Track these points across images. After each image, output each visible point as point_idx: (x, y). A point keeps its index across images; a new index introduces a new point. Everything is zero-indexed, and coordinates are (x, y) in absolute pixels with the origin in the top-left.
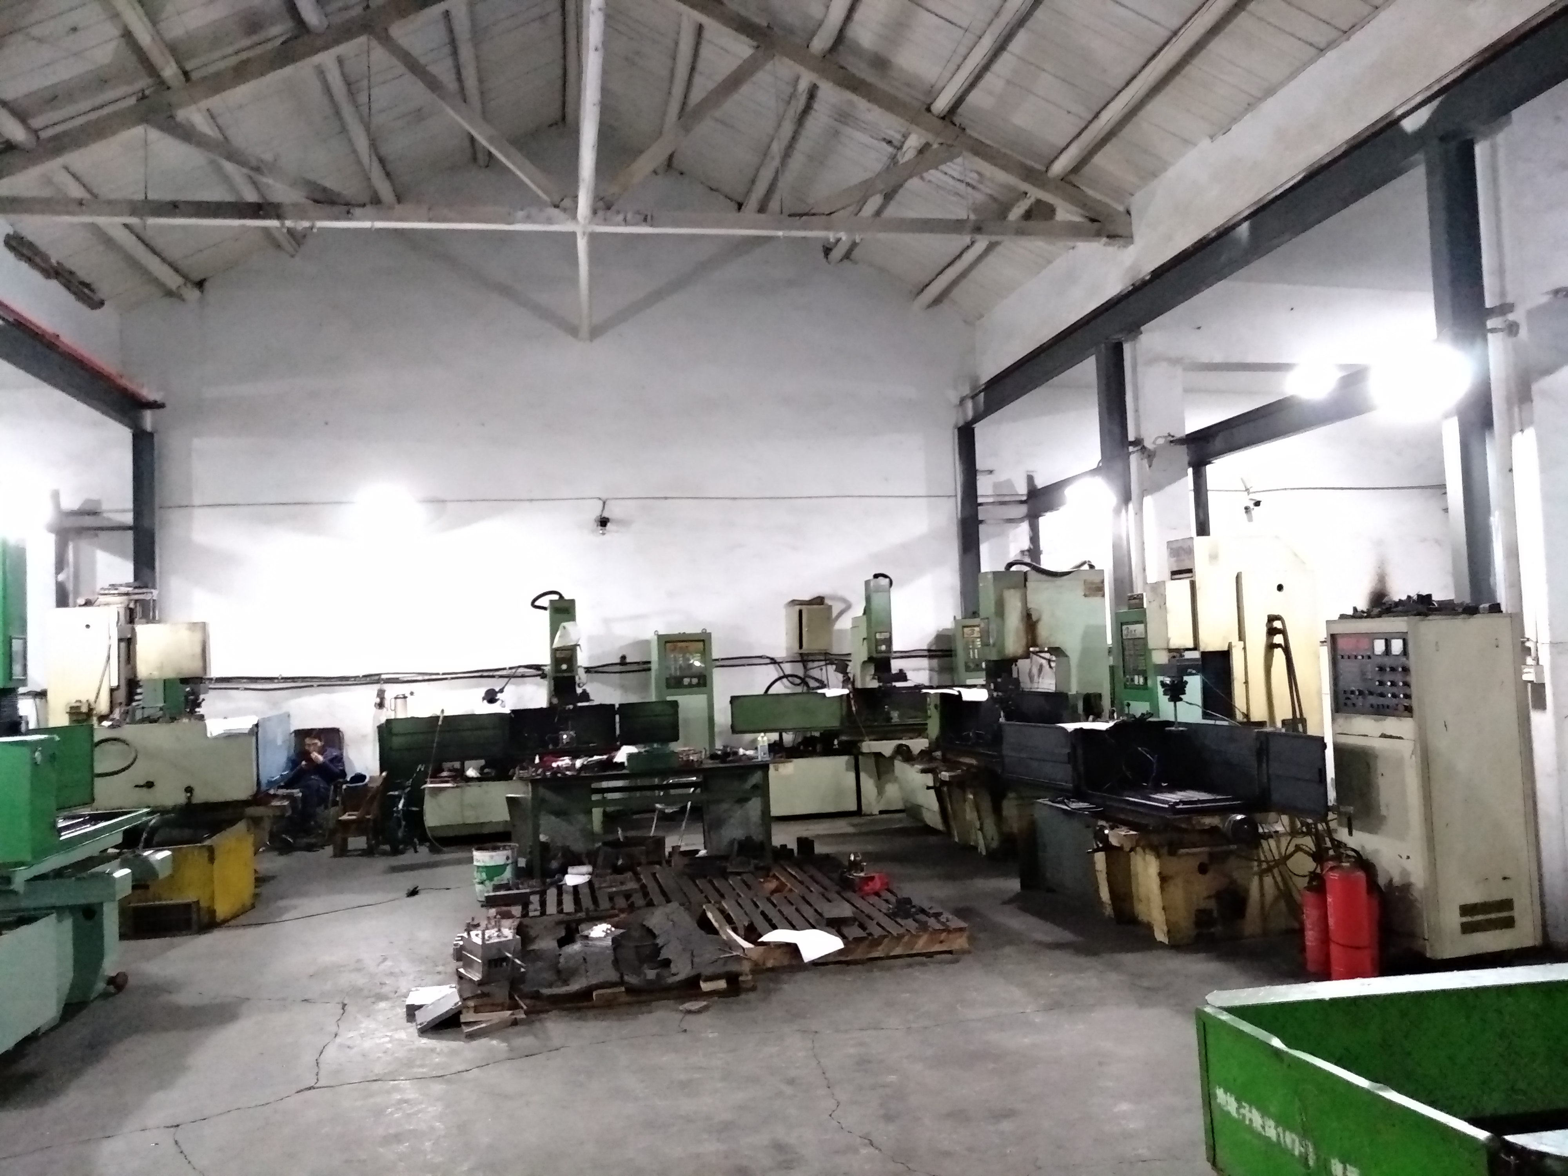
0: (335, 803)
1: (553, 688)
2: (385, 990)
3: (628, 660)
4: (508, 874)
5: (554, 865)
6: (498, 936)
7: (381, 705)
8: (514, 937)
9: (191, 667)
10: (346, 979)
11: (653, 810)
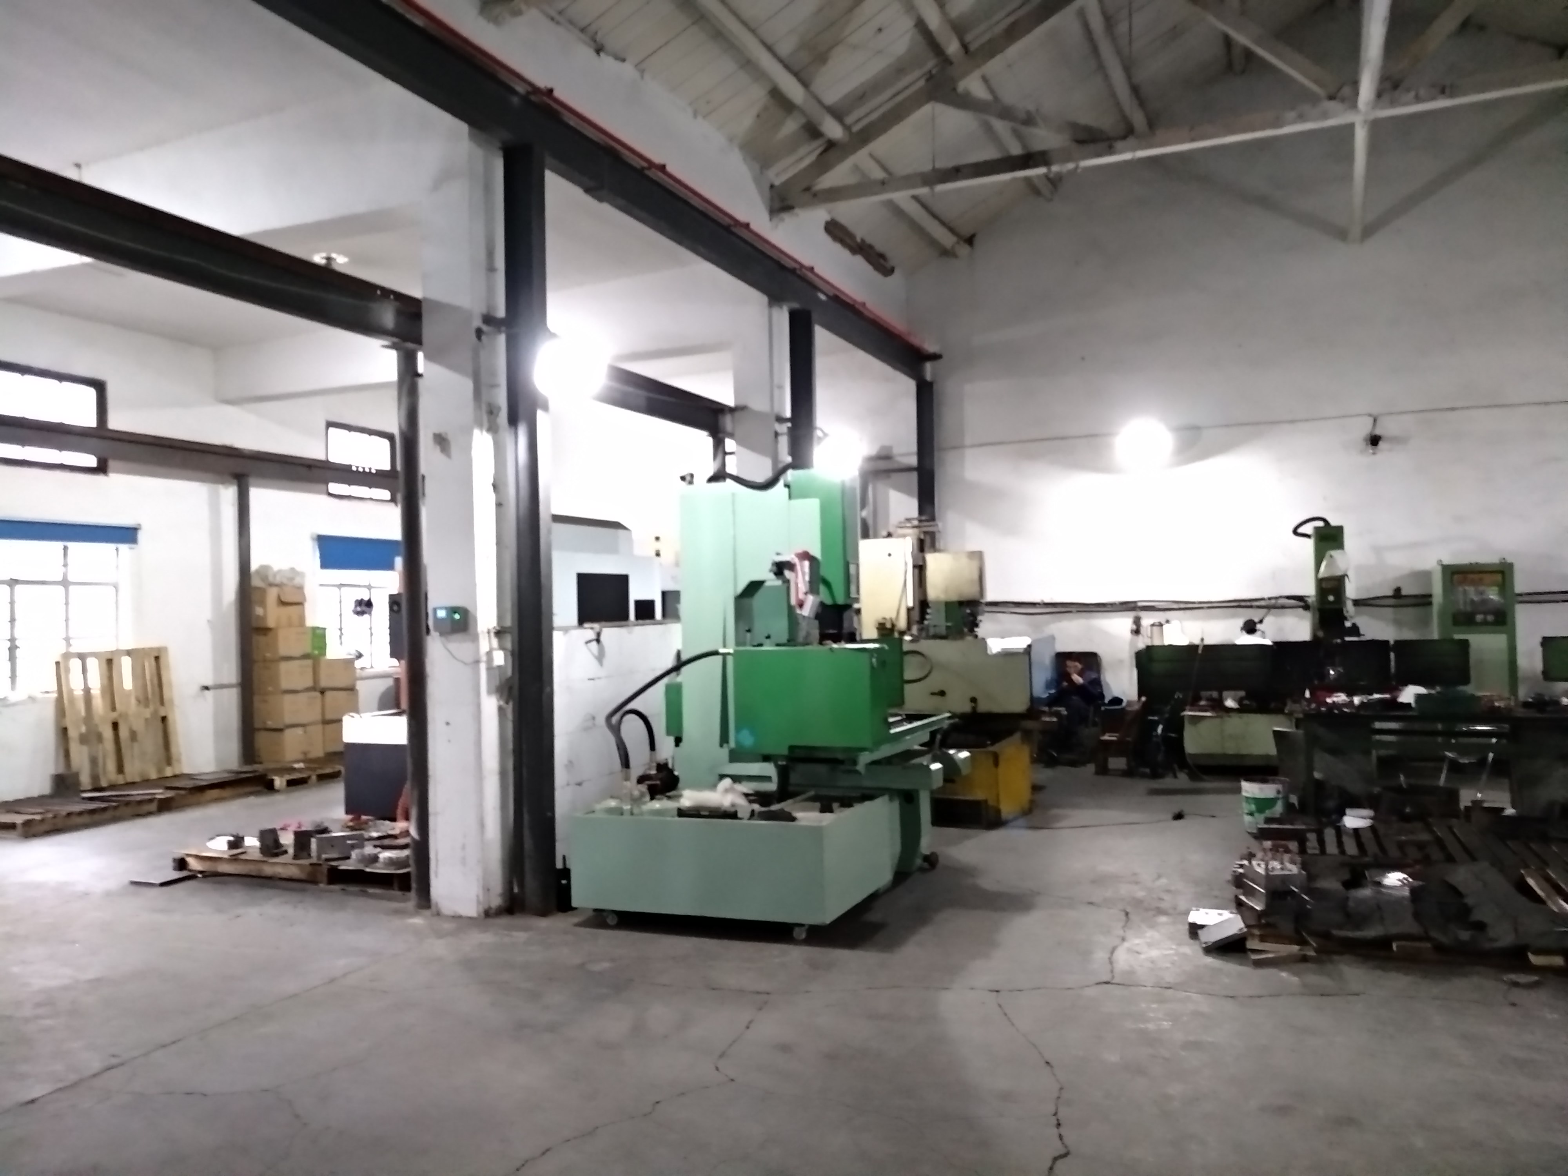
0: (1095, 724)
1: (1317, 621)
2: (1163, 905)
3: (1404, 592)
4: (1278, 809)
5: (1331, 804)
6: (1282, 869)
7: (1137, 632)
8: (1299, 872)
9: (970, 592)
10: (1125, 890)
11: (1443, 759)
